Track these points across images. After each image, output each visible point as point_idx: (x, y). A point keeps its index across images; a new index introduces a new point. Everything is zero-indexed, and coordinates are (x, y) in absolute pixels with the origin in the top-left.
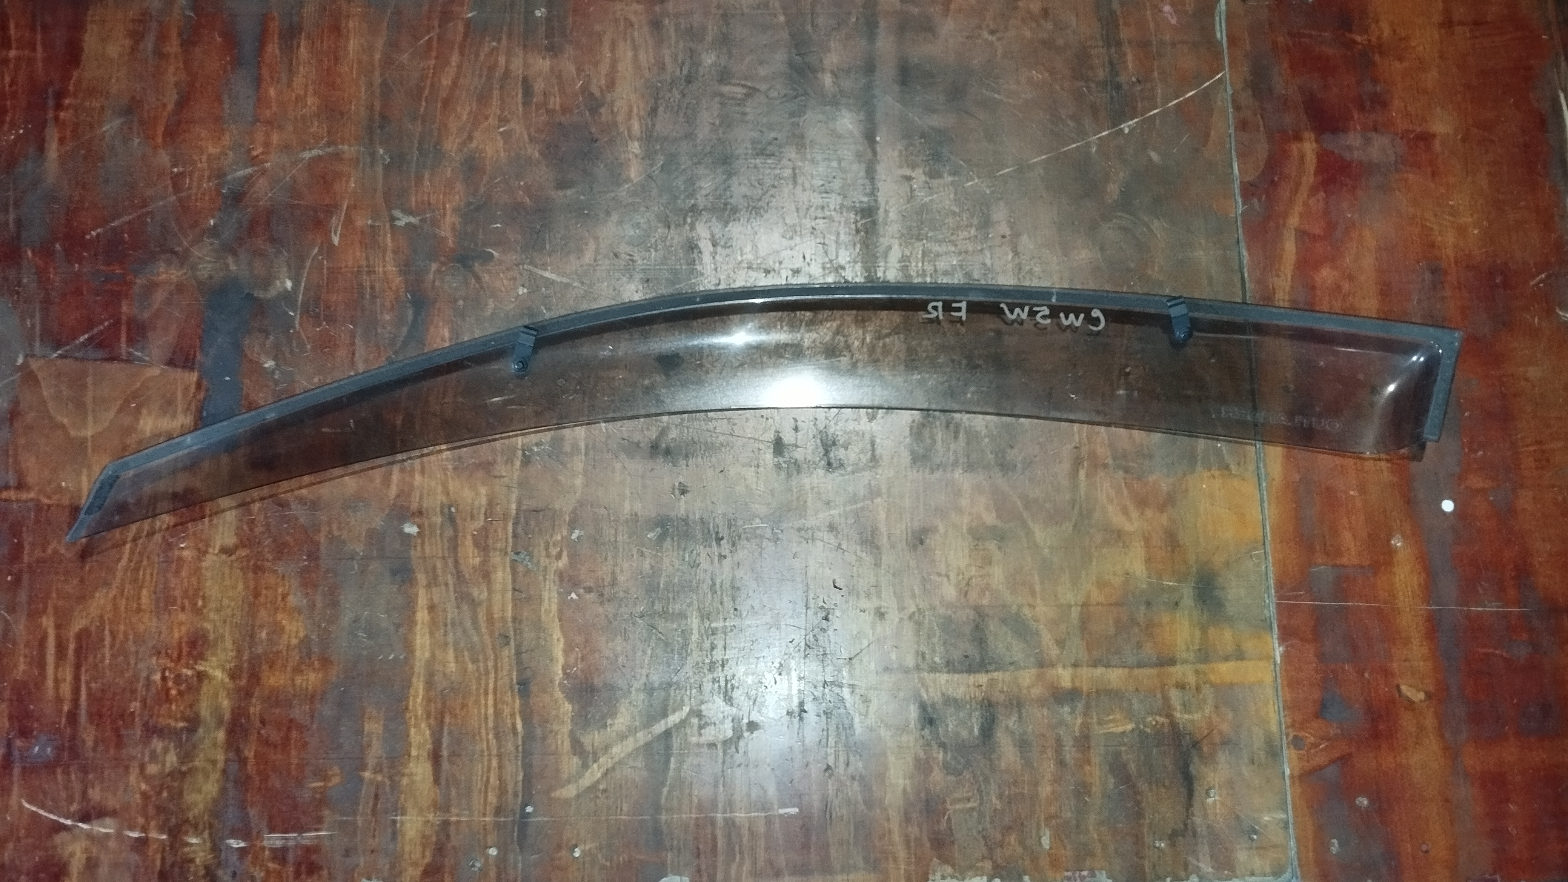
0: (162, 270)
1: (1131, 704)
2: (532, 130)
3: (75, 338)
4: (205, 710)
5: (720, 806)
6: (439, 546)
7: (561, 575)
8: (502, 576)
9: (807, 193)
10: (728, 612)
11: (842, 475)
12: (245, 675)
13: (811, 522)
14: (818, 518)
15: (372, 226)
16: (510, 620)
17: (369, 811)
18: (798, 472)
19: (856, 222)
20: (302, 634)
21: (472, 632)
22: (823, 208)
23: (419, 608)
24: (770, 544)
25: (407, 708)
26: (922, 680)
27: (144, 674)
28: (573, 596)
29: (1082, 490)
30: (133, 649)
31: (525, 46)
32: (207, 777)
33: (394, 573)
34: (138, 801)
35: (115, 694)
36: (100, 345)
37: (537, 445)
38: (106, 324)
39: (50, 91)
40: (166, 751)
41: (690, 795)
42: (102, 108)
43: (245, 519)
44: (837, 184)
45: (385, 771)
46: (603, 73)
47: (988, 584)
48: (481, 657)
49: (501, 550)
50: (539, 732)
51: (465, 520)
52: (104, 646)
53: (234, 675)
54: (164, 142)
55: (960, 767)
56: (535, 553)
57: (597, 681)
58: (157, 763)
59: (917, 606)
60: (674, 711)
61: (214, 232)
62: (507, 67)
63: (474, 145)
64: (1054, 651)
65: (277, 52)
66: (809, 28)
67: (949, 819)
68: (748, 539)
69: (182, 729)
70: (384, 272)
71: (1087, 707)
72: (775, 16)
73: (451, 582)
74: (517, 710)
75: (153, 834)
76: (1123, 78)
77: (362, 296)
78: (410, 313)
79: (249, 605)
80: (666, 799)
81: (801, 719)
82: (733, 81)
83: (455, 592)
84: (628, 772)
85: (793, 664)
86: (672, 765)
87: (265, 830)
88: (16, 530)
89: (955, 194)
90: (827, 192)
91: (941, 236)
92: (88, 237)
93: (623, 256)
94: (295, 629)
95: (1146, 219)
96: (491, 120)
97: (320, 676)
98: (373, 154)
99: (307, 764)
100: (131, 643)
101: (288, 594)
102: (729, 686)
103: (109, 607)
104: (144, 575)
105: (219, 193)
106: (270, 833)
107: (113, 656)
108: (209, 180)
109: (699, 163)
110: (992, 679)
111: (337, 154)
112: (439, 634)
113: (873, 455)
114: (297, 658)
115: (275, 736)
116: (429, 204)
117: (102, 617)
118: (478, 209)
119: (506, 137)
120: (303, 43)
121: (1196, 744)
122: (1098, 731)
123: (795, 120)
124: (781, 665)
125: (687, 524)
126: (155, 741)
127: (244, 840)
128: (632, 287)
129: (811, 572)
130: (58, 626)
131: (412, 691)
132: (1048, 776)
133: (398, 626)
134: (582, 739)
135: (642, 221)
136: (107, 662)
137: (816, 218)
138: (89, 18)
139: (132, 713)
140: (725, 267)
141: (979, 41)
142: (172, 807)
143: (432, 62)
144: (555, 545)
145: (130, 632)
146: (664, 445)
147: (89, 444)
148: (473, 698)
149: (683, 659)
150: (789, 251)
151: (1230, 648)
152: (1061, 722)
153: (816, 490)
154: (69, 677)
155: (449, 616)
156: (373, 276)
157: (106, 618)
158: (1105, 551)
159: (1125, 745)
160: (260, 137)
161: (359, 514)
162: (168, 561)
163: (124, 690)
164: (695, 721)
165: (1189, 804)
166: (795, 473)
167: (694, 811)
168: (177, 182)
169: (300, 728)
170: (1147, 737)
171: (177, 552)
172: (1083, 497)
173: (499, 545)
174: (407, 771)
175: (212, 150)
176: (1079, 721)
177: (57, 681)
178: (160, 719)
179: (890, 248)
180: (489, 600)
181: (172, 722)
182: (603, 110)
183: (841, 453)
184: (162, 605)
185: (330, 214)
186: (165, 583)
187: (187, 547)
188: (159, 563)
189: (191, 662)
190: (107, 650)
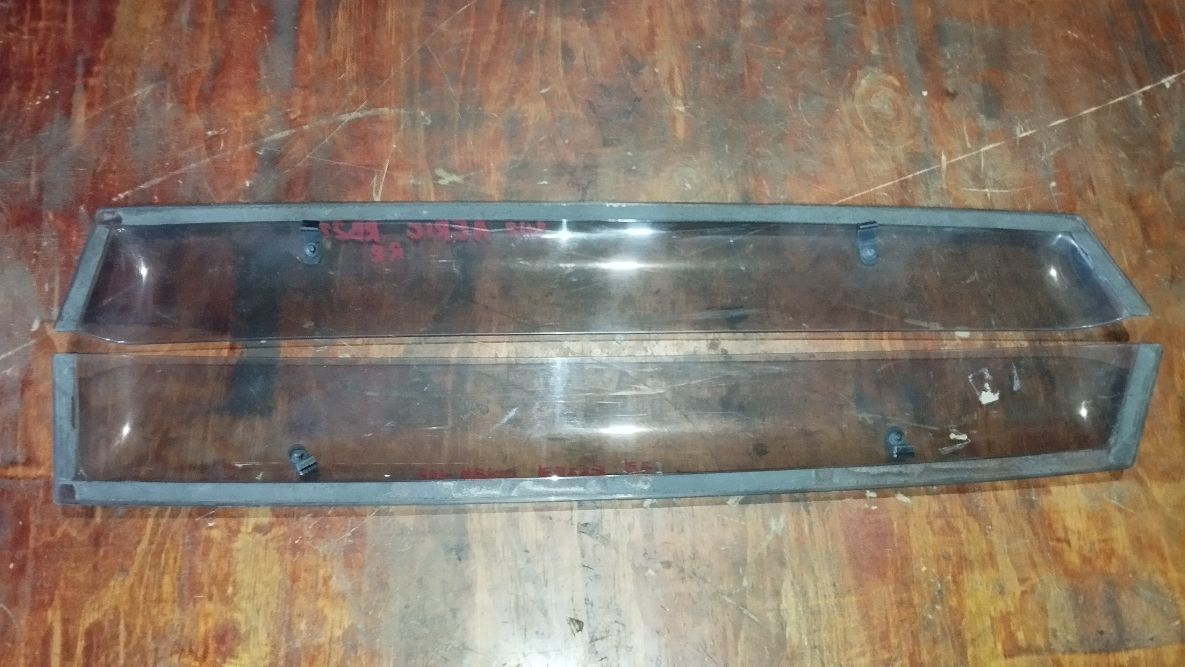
2: (575, 90)
7: (636, 548)
8: (571, 552)
15: (414, 185)
16: (582, 602)
20: (346, 624)
23: (478, 590)
28: (651, 572)
30: (152, 646)
33: (449, 550)
39: (80, 58)
42: (134, 75)
47: (1112, 549)
49: (566, 522)
52: (118, 644)
54: (198, 106)
61: (250, 192)
63: (516, 106)
79: (286, 591)
88: (21, 512)
92: (115, 199)
94: (338, 619)
96: (532, 80)
98: (414, 118)
100: (149, 639)
101: (330, 577)
103: (125, 597)
104: (167, 559)
105: (255, 155)
107: (128, 655)
108: (246, 142)
111: (377, 116)
114: (342, 652)
116: (473, 162)
117: (116, 609)
118: (523, 167)
119: (548, 97)
130: (65, 621)
133: (454, 612)
143: (471, 30)
145: (149, 626)
157: (121, 610)
160: (297, 101)
162: (195, 543)
168: (211, 145)
171: (204, 532)
173: (564, 516)
175: (248, 114)
182: (645, 71)
184: (186, 593)
185: (370, 174)
186: (191, 568)
187: (216, 527)
188: (184, 544)
189: (218, 660)
190: (121, 649)
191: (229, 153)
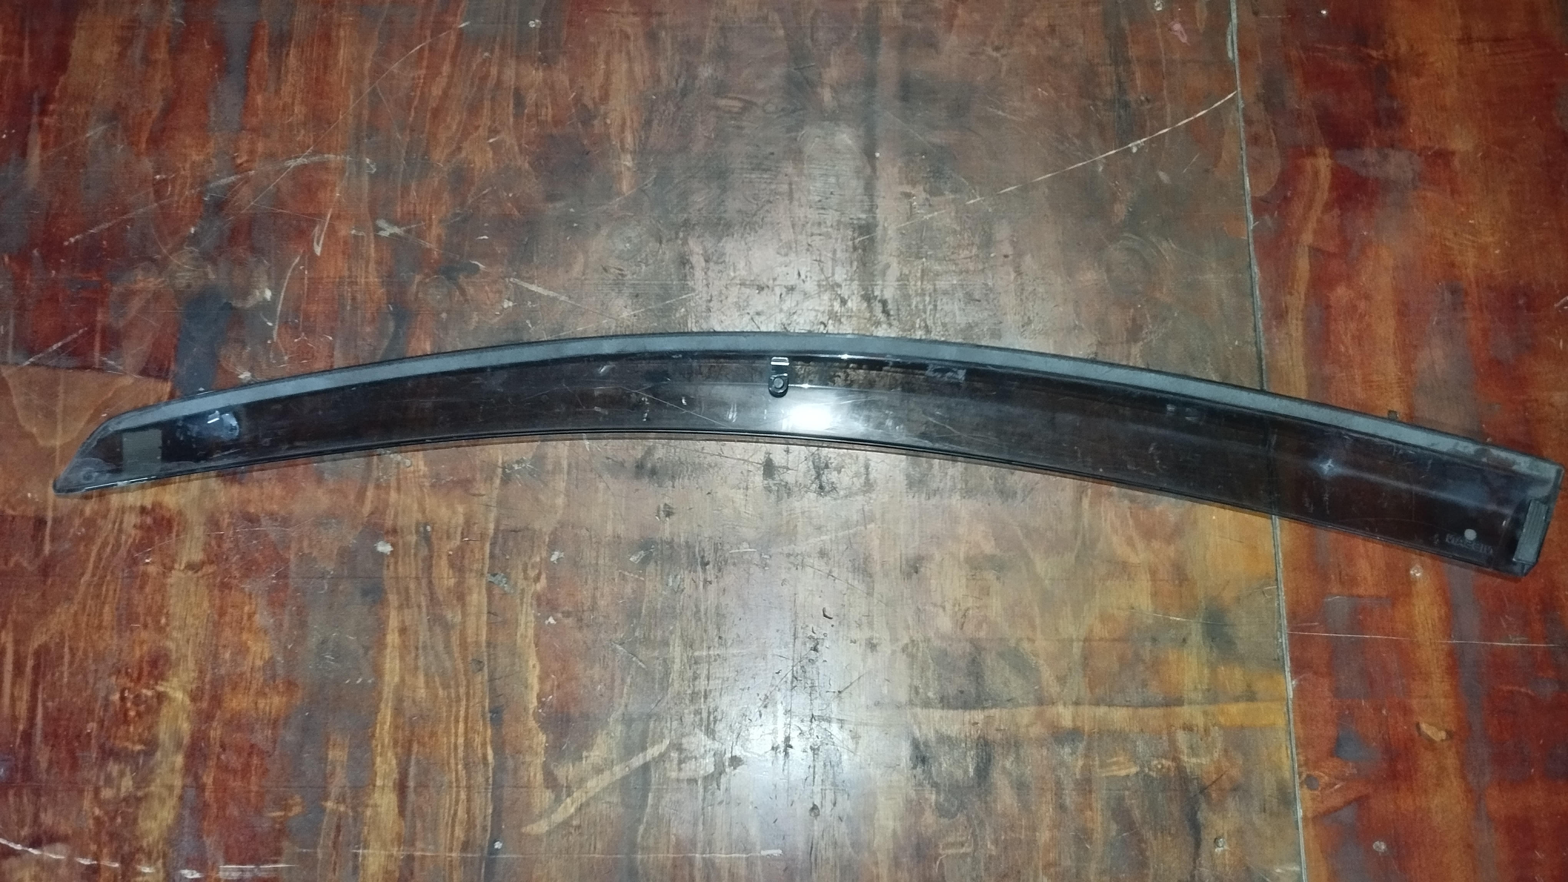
0: (139, 277)
1: (1135, 746)
2: (523, 141)
3: (48, 346)
4: (163, 733)
5: (699, 845)
6: (413, 565)
7: (538, 598)
8: (477, 598)
9: (803, 209)
10: (713, 641)
11: (835, 499)
12: (206, 697)
13: (801, 547)
14: (807, 545)
15: (355, 236)
16: (484, 644)
17: (330, 844)
18: (789, 495)
19: (853, 239)
20: (267, 656)
21: (445, 657)
22: (819, 224)
23: (390, 631)
24: (757, 569)
25: (373, 736)
26: (915, 716)
27: (102, 694)
28: (551, 620)
29: (1086, 520)
30: (93, 667)
31: (518, 57)
32: (162, 802)
33: (365, 593)
34: (92, 827)
35: (72, 714)
36: (73, 354)
37: (518, 462)
38: (81, 331)
39: (36, 96)
40: (122, 774)
41: (668, 833)
42: (87, 114)
43: (213, 534)
44: (834, 200)
45: (349, 801)
46: (597, 85)
47: (986, 616)
48: (452, 683)
49: (477, 572)
50: (510, 763)
51: (441, 539)
52: (62, 664)
53: (195, 697)
54: (148, 149)
55: (953, 810)
56: (513, 576)
57: (574, 711)
58: (112, 787)
59: (911, 638)
60: (653, 744)
61: (194, 240)
62: (499, 77)
63: (463, 154)
64: (1054, 689)
65: (266, 60)
66: (808, 41)
67: (941, 864)
68: (734, 564)
69: (139, 752)
70: (367, 283)
71: (1089, 748)
72: (774, 29)
73: (424, 604)
74: (488, 740)
75: (106, 862)
76: (1131, 97)
77: (343, 306)
78: (391, 325)
79: (214, 624)
80: (643, 837)
81: (787, 754)
82: (730, 95)
83: (428, 614)
84: (603, 807)
85: (779, 696)
86: (650, 801)
87: (221, 860)
89: (957, 212)
90: (823, 209)
91: (940, 255)
92: (66, 243)
93: (612, 270)
94: (260, 650)
95: (1154, 240)
96: (481, 129)
97: (284, 699)
98: (359, 164)
99: (268, 791)
100: (90, 661)
101: (255, 613)
102: (712, 718)
103: (70, 624)
104: (107, 590)
105: (200, 201)
106: (226, 864)
107: (72, 674)
108: (192, 187)
109: (693, 177)
110: (989, 717)
111: (324, 163)
112: (409, 659)
113: (867, 479)
114: (261, 680)
115: (234, 761)
116: (415, 215)
117: (62, 633)
118: (465, 220)
119: (496, 147)
120: (292, 51)
121: (1203, 790)
122: (1100, 774)
123: (793, 134)
124: (767, 697)
125: (672, 547)
126: (111, 763)
127: (199, 871)
128: (620, 302)
129: (801, 598)
130: (17, 642)
131: (379, 717)
132: (1047, 821)
133: (367, 649)
134: (555, 772)
135: (633, 235)
136: (66, 680)
137: (812, 235)
138: (78, 24)
139: (89, 735)
140: (717, 282)
141: (983, 58)
142: (127, 835)
143: (423, 72)
144: (533, 567)
145: (91, 649)
146: (649, 465)
147: (58, 453)
148: (442, 726)
149: (664, 689)
150: (783, 268)
151: (1240, 688)
152: (1062, 763)
153: (806, 514)
154: (26, 696)
155: (421, 638)
156: (355, 288)
157: (66, 634)
158: (1108, 583)
159: (1128, 790)
160: (244, 145)
161: (331, 531)
162: (133, 577)
163: (81, 710)
164: (674, 755)
165: (1196, 855)
166: (785, 495)
167: (671, 850)
168: (159, 189)
169: (263, 754)
170: (1152, 782)
171: (142, 568)
172: (1086, 526)
173: (475, 566)
174: (371, 802)
175: (196, 157)
176: (1080, 763)
177: (13, 699)
178: (117, 742)
179: (888, 266)
180: (464, 623)
181: (129, 745)
182: (596, 122)
183: (834, 476)
184: (124, 622)
185: (313, 224)
186: (128, 599)
187: (153, 563)
188: (123, 578)
189: (151, 682)
190: (65, 668)
191: (176, 198)
